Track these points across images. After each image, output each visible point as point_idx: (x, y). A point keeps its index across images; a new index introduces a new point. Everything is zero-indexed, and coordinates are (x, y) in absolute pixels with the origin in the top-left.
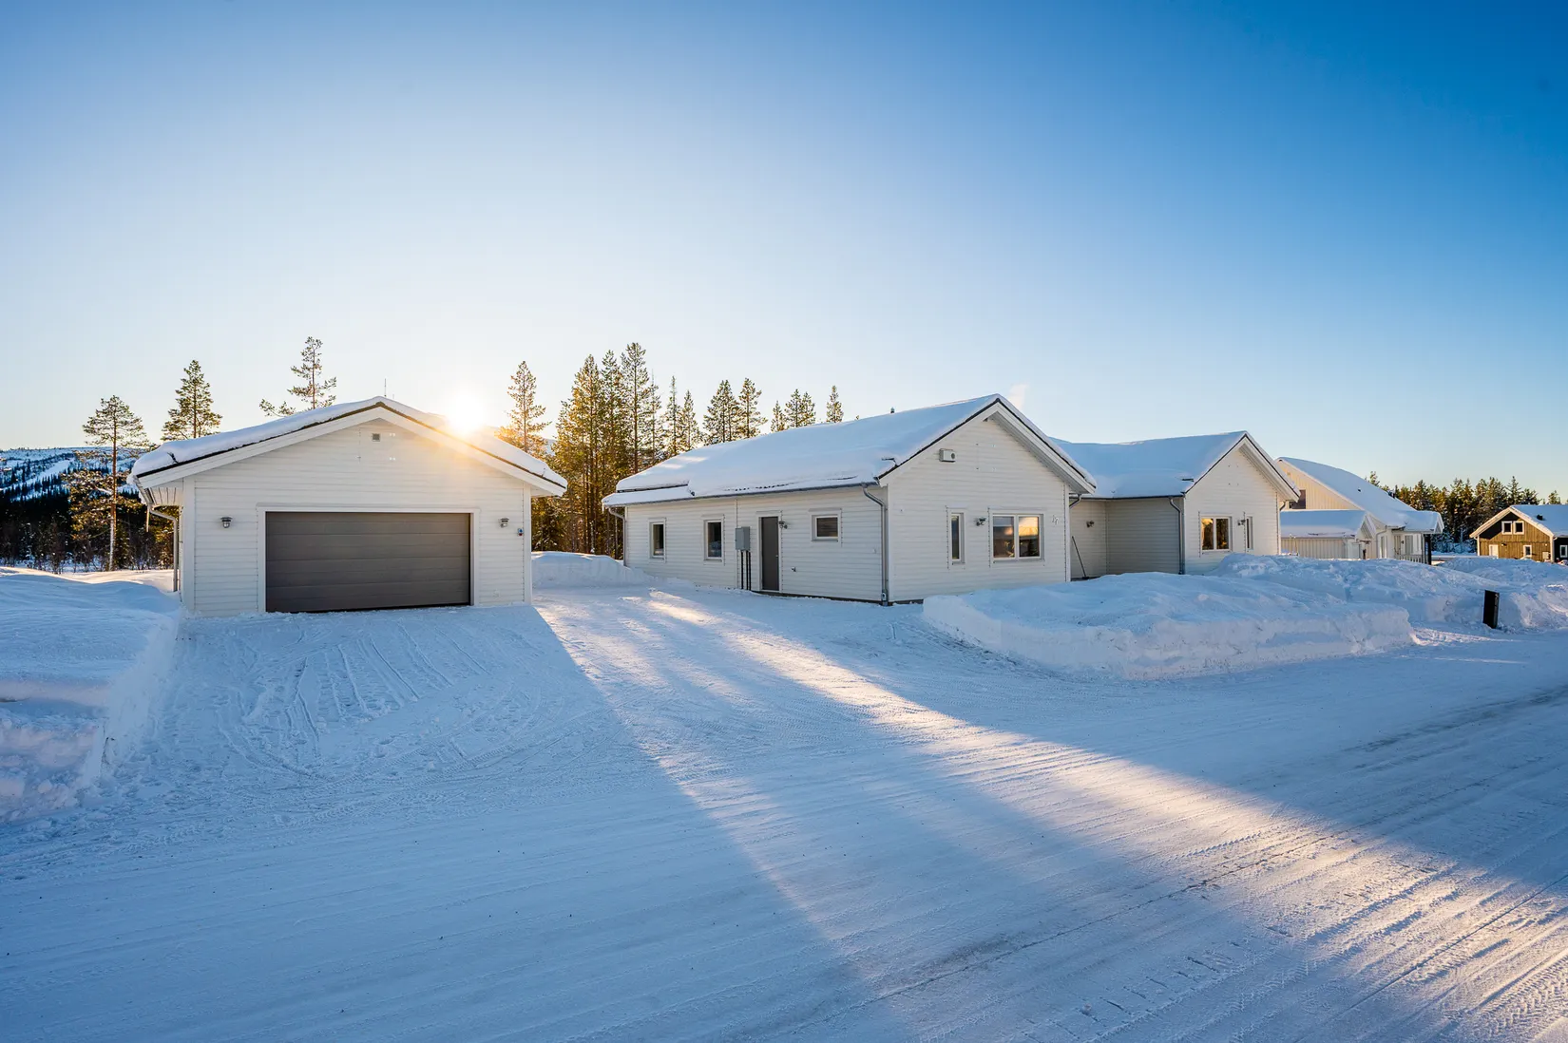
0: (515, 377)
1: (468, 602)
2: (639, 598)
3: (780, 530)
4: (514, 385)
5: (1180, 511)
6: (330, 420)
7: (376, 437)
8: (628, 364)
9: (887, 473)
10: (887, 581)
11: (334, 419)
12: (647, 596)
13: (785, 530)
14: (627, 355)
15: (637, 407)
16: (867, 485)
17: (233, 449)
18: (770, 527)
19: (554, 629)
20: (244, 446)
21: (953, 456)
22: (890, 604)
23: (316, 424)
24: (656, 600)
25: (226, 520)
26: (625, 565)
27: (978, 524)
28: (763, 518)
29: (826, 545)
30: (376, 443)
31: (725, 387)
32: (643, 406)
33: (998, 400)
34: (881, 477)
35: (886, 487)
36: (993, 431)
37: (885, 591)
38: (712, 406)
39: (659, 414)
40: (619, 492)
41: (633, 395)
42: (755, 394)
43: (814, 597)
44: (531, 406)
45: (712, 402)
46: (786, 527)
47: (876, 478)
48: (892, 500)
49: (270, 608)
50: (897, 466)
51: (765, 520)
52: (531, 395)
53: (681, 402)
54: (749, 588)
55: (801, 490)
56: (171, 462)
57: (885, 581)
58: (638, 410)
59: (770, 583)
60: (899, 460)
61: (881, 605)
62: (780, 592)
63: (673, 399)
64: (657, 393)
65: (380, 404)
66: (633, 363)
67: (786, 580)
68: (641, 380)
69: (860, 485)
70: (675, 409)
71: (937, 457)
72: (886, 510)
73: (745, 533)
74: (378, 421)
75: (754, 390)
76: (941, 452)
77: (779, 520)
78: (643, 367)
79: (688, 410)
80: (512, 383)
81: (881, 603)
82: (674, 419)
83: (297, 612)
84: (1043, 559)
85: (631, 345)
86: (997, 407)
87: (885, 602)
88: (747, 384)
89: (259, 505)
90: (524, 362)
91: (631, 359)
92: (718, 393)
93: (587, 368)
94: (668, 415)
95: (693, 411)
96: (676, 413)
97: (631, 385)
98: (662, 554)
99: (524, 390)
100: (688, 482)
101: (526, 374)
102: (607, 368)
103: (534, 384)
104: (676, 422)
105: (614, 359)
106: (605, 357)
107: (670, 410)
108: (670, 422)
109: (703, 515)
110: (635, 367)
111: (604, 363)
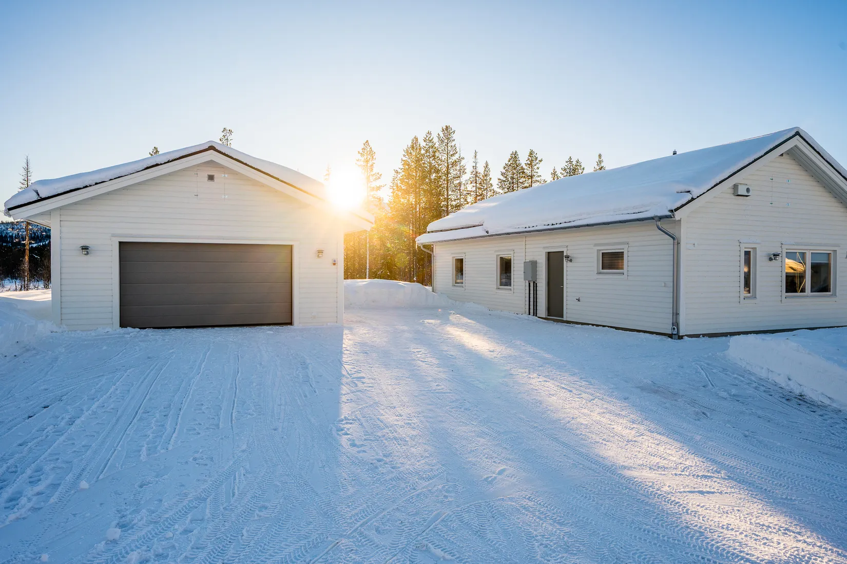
0: (361, 151)
1: (291, 323)
2: (439, 321)
3: (565, 262)
4: (360, 158)
6: (169, 162)
7: (211, 178)
8: (442, 141)
9: (683, 206)
10: (677, 314)
11: (172, 161)
12: (446, 321)
13: (570, 264)
14: (442, 135)
15: (448, 173)
16: (661, 218)
17: (86, 187)
18: (556, 261)
20: (96, 184)
21: (748, 190)
22: (681, 338)
23: (157, 165)
24: (453, 325)
25: (85, 248)
26: (432, 291)
27: (771, 259)
28: (549, 253)
29: (611, 278)
30: (211, 182)
31: (514, 156)
32: (453, 172)
33: (797, 134)
34: (677, 210)
35: (680, 221)
36: (789, 168)
37: (676, 324)
38: (504, 171)
39: (464, 178)
40: (429, 232)
41: (446, 164)
42: (537, 161)
43: (597, 326)
44: (372, 173)
45: (505, 168)
46: (571, 261)
47: (671, 211)
48: (686, 234)
49: (123, 325)
50: (693, 199)
51: (551, 254)
52: (372, 165)
53: (481, 170)
54: (535, 314)
55: (588, 225)
56: (35, 198)
57: (676, 314)
58: (449, 175)
59: (555, 311)
60: (696, 192)
61: (672, 338)
62: (565, 319)
63: (475, 167)
64: (463, 163)
65: (212, 148)
66: (446, 141)
67: (570, 309)
68: (451, 153)
69: (652, 218)
70: (476, 175)
71: (731, 191)
72: (678, 243)
73: (532, 266)
74: (211, 163)
75: (536, 159)
76: (735, 187)
77: (565, 254)
78: (453, 144)
79: (486, 175)
80: (359, 156)
81: (670, 336)
82: (476, 182)
83: (145, 328)
84: (835, 295)
85: (444, 128)
86: (796, 141)
87: (675, 335)
88: (531, 153)
89: (114, 235)
90: (367, 141)
91: (444, 138)
92: (509, 161)
93: (413, 145)
94: (471, 180)
95: (490, 177)
96: (477, 178)
97: (444, 157)
98: (462, 283)
99: (367, 161)
100: (481, 223)
101: (368, 149)
102: (427, 145)
103: (374, 157)
104: (477, 185)
105: (432, 137)
106: (425, 137)
107: (472, 175)
108: (473, 184)
109: (496, 251)
110: (448, 143)
111: (425, 141)
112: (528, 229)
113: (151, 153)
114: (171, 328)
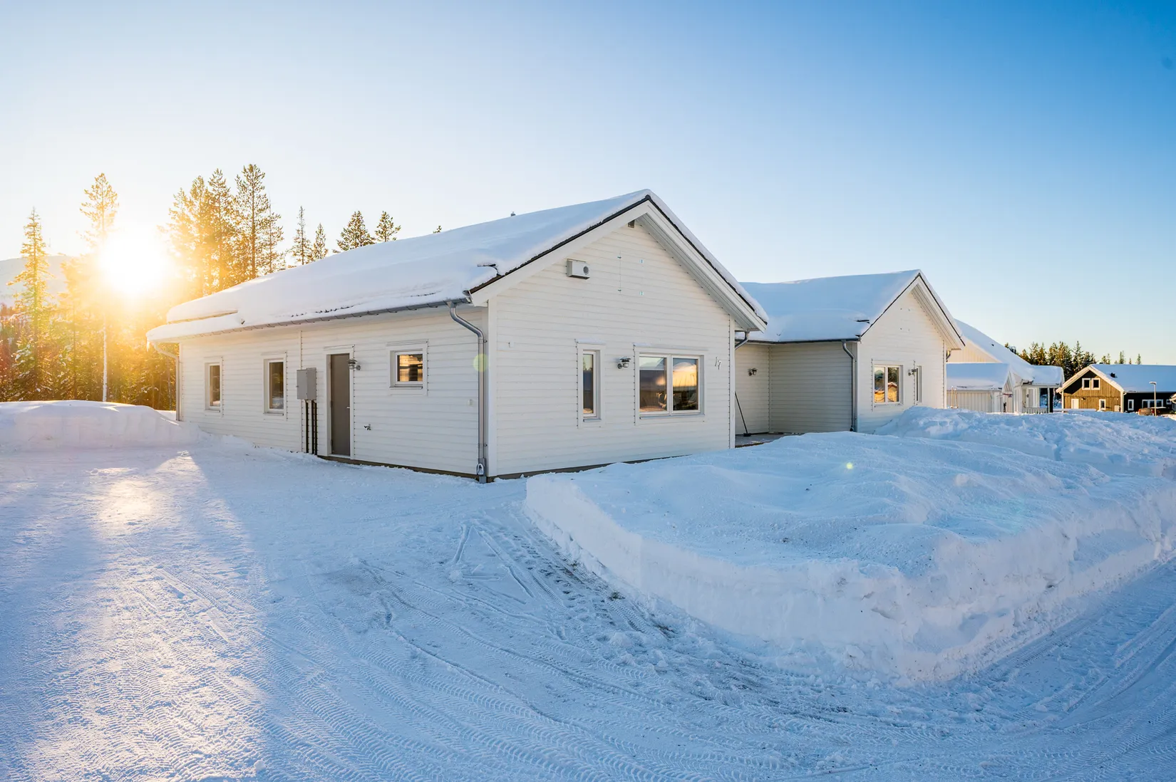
0: (90, 190)
3: (351, 371)
4: (89, 200)
5: (852, 358)
8: (244, 187)
9: (484, 285)
10: (485, 445)
13: (357, 373)
14: (243, 178)
15: (253, 238)
16: (456, 303)
18: (340, 366)
21: (586, 270)
22: (490, 480)
26: (179, 419)
27: (620, 366)
28: (332, 355)
29: (409, 395)
31: (358, 219)
32: (262, 236)
33: (648, 198)
34: (473, 291)
36: (638, 241)
37: (483, 461)
38: (342, 239)
39: (279, 248)
40: (170, 323)
41: (250, 223)
42: (393, 229)
43: (392, 466)
45: (343, 235)
46: (359, 368)
47: (467, 293)
48: (494, 326)
50: (499, 277)
51: (336, 358)
52: (112, 215)
53: (311, 237)
54: (315, 451)
55: (368, 313)
57: (483, 446)
58: (257, 241)
59: (340, 448)
60: (503, 268)
61: (478, 480)
62: (352, 457)
63: (301, 232)
64: (278, 223)
66: (250, 188)
67: (360, 444)
68: (260, 207)
69: (445, 303)
70: (303, 244)
71: (563, 270)
72: (485, 341)
73: (309, 376)
75: (392, 226)
76: (569, 264)
77: (351, 358)
78: (262, 193)
79: (320, 245)
80: (87, 199)
81: (476, 478)
82: (302, 254)
84: (702, 413)
85: (248, 167)
86: (646, 208)
87: (483, 477)
88: (384, 217)
90: (102, 175)
91: (247, 183)
92: (350, 225)
93: (195, 190)
94: (295, 250)
95: (326, 247)
96: (304, 248)
97: (247, 212)
99: (102, 207)
100: (233, 310)
101: (105, 189)
102: (214, 190)
103: (116, 202)
104: (305, 258)
105: (222, 180)
106: (212, 178)
107: (297, 244)
108: (297, 257)
109: (264, 354)
110: (253, 192)
111: (211, 184)
112: (293, 319)
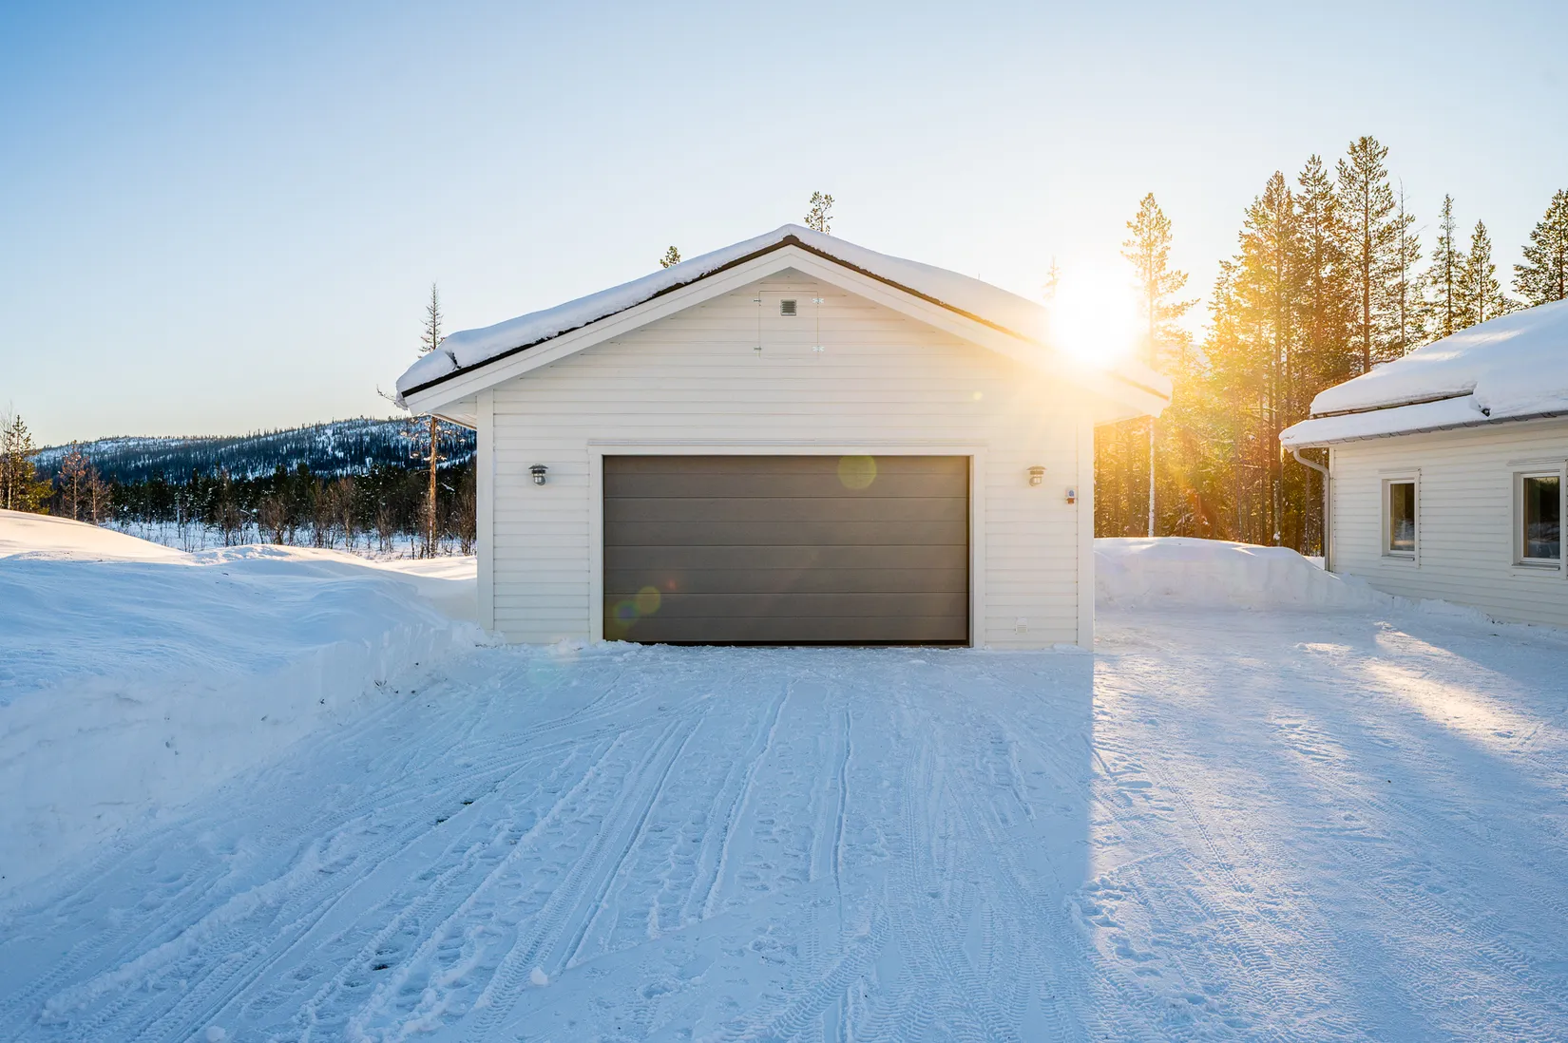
0: (1135, 222)
1: (965, 642)
2: (1346, 649)
4: (1133, 238)
6: (701, 277)
7: (789, 307)
8: (1352, 179)
11: (709, 274)
12: (1368, 648)
14: (1350, 163)
15: (1368, 259)
17: (542, 341)
19: (1099, 733)
20: (561, 333)
23: (679, 286)
24: (1387, 657)
25: (539, 470)
26: (1328, 568)
30: (788, 319)
32: (1382, 258)
38: (1533, 244)
39: (1414, 272)
40: (1315, 417)
41: (1362, 238)
44: (1162, 273)
45: (1535, 236)
52: (1162, 254)
53: (1463, 245)
56: (450, 369)
58: (1372, 266)
63: (1446, 240)
64: (1411, 231)
65: (791, 240)
66: (1362, 177)
68: (1378, 207)
70: (1450, 260)
74: (790, 274)
78: (1382, 182)
79: (1479, 260)
80: (1129, 234)
82: (1449, 280)
83: (652, 643)
85: (1357, 143)
89: (593, 442)
90: (1150, 195)
91: (1357, 169)
92: (1549, 216)
93: (1271, 195)
94: (1435, 274)
95: (1492, 262)
96: (1452, 269)
97: (1357, 219)
98: (1411, 548)
99: (1150, 245)
100: (1467, 389)
101: (1153, 215)
102: (1308, 191)
103: (1168, 234)
104: (1453, 286)
105: (1322, 172)
106: (1305, 171)
107: (1439, 262)
108: (1439, 286)
109: (1512, 463)
110: (1367, 183)
111: (1303, 182)
113: (664, 260)
114: (704, 644)
